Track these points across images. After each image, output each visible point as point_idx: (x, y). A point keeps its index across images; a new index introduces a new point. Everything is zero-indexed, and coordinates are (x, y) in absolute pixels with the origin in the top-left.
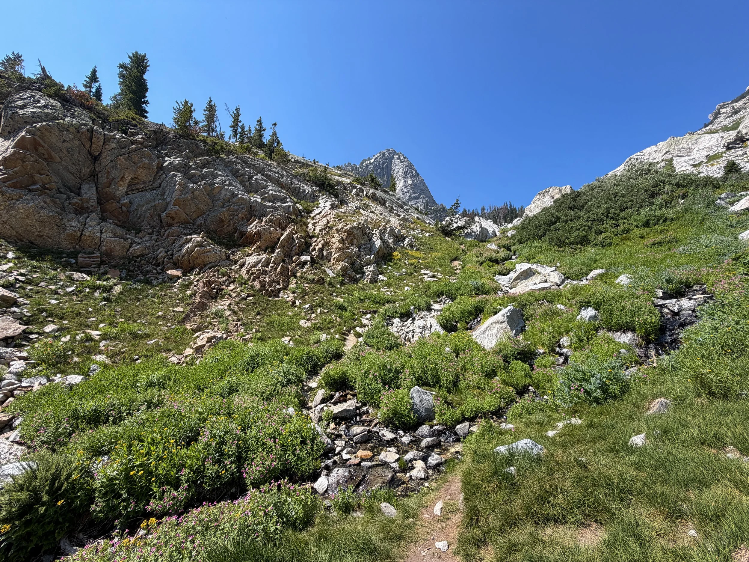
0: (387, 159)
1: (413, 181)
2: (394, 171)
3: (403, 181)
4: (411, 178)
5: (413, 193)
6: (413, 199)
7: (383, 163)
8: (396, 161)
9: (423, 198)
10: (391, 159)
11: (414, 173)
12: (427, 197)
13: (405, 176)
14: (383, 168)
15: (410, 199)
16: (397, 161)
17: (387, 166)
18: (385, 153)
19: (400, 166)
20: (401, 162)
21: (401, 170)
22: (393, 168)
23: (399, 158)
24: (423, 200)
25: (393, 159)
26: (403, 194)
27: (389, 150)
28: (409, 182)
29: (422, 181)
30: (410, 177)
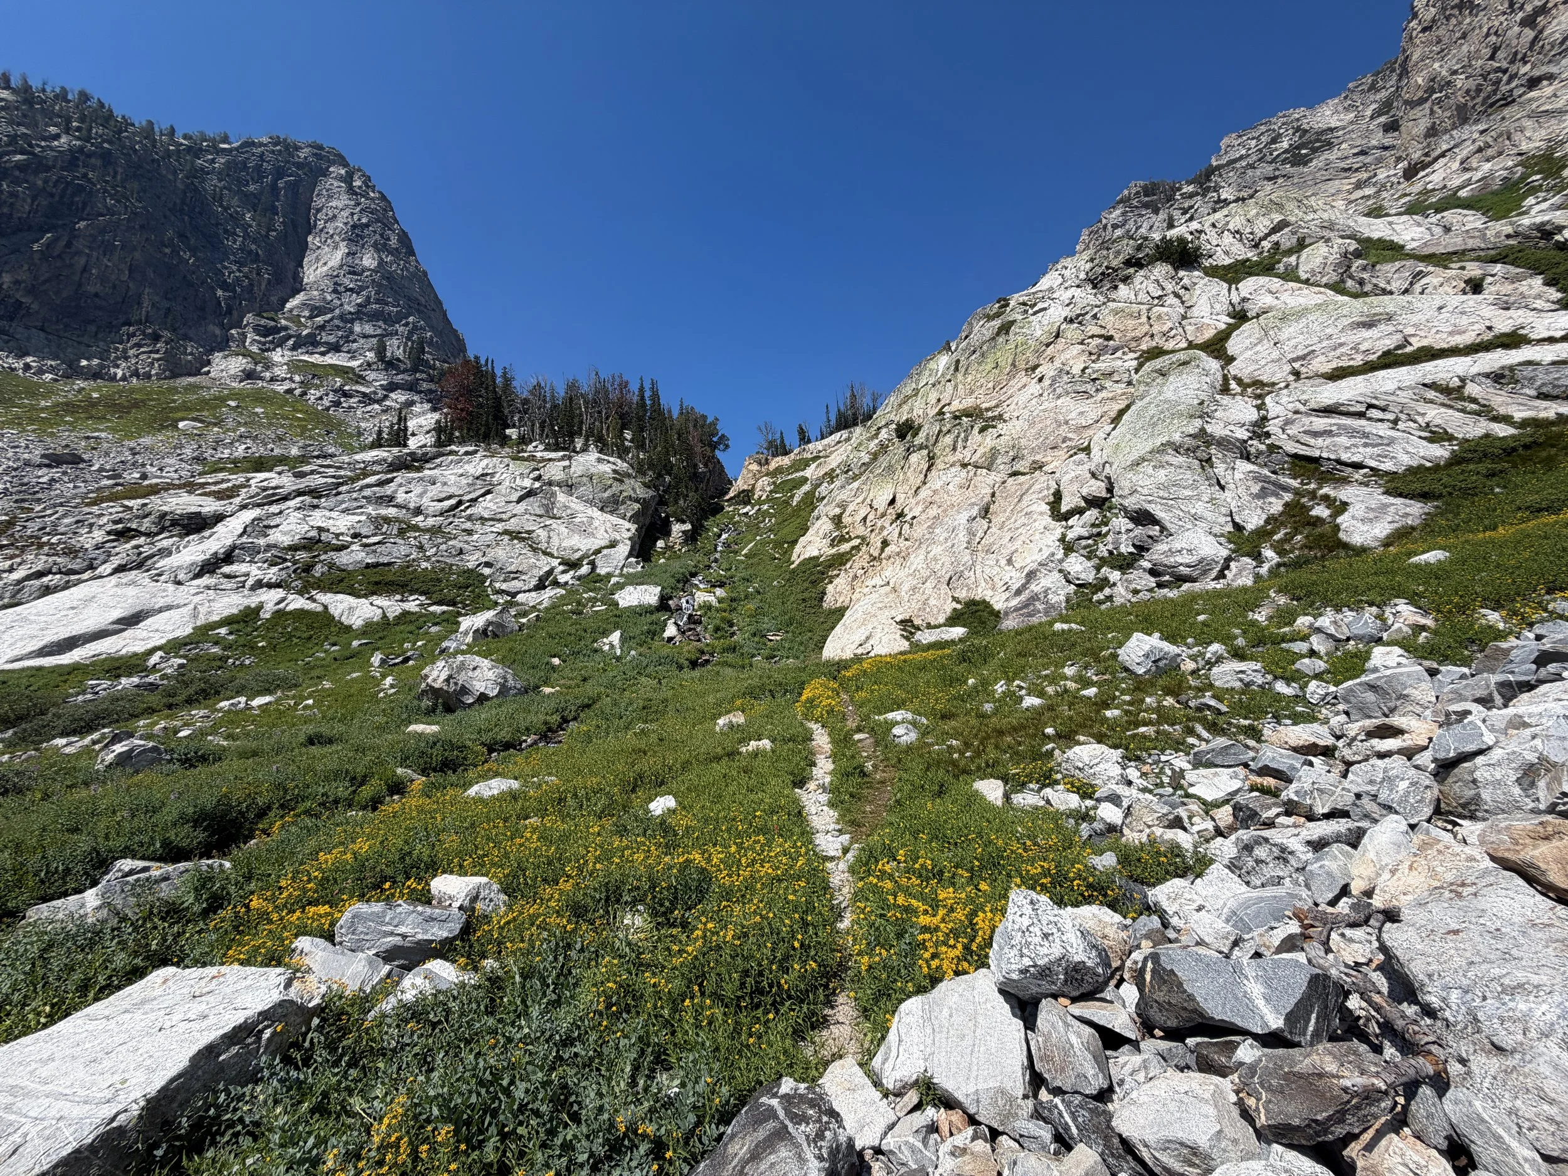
0: (299, 166)
1: (381, 263)
2: (319, 210)
3: (343, 249)
4: (378, 251)
5: (378, 301)
6: (374, 317)
7: (279, 173)
8: (333, 182)
9: (415, 328)
10: (316, 170)
11: (394, 242)
12: (432, 329)
13: (356, 236)
14: (274, 187)
15: (360, 314)
16: (336, 184)
17: (293, 187)
18: (297, 148)
19: (342, 201)
20: (351, 190)
21: (345, 214)
22: (318, 202)
23: (348, 179)
24: (411, 333)
25: (325, 173)
26: (335, 291)
27: (321, 148)
28: (368, 261)
29: (422, 277)
30: (375, 246)
